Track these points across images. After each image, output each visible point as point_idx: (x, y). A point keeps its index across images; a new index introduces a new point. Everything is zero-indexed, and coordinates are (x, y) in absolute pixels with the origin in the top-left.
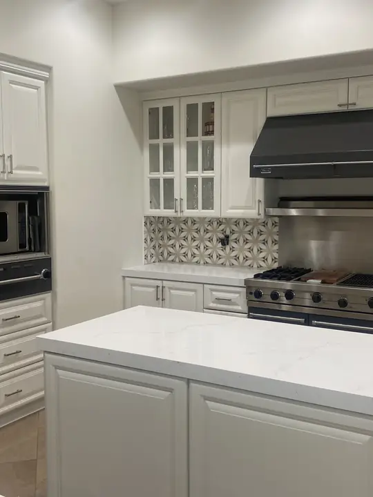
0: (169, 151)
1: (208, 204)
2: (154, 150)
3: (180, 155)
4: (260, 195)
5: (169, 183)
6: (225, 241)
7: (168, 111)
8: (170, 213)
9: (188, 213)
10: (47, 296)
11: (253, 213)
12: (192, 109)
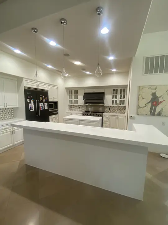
0: (72, 96)
1: (77, 103)
2: (70, 96)
3: (73, 97)
4: (84, 102)
5: (72, 100)
6: (79, 108)
7: (72, 91)
8: (72, 104)
9: (74, 104)
10: (58, 115)
11: (83, 104)
12: (75, 91)
